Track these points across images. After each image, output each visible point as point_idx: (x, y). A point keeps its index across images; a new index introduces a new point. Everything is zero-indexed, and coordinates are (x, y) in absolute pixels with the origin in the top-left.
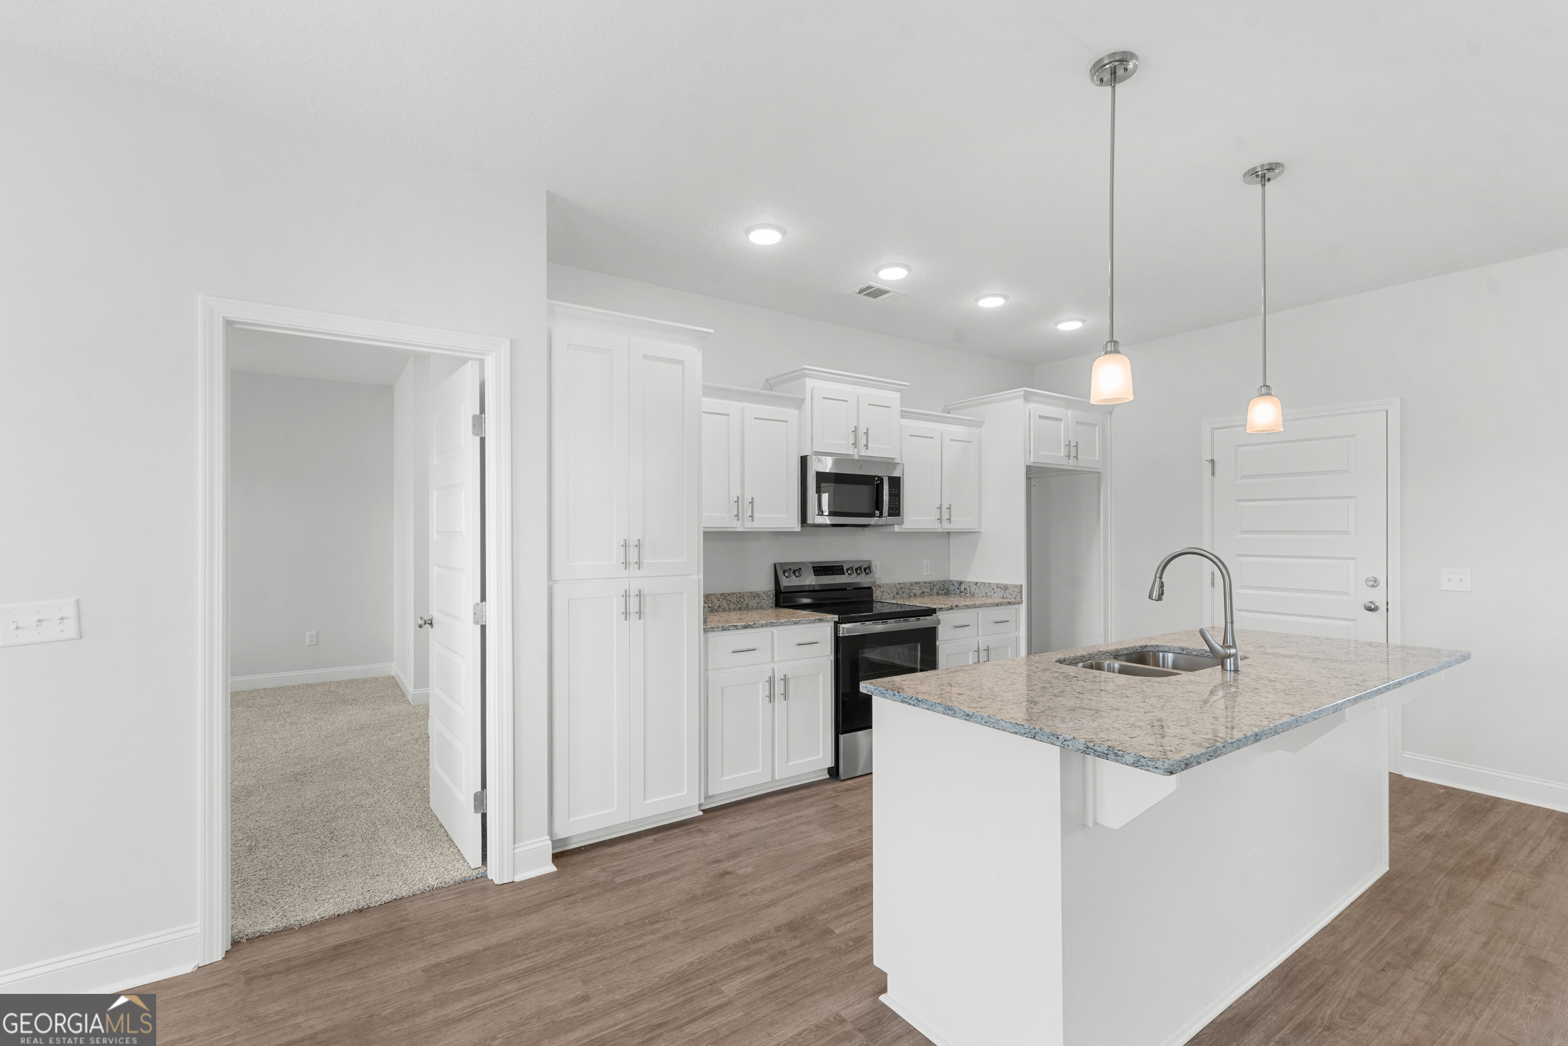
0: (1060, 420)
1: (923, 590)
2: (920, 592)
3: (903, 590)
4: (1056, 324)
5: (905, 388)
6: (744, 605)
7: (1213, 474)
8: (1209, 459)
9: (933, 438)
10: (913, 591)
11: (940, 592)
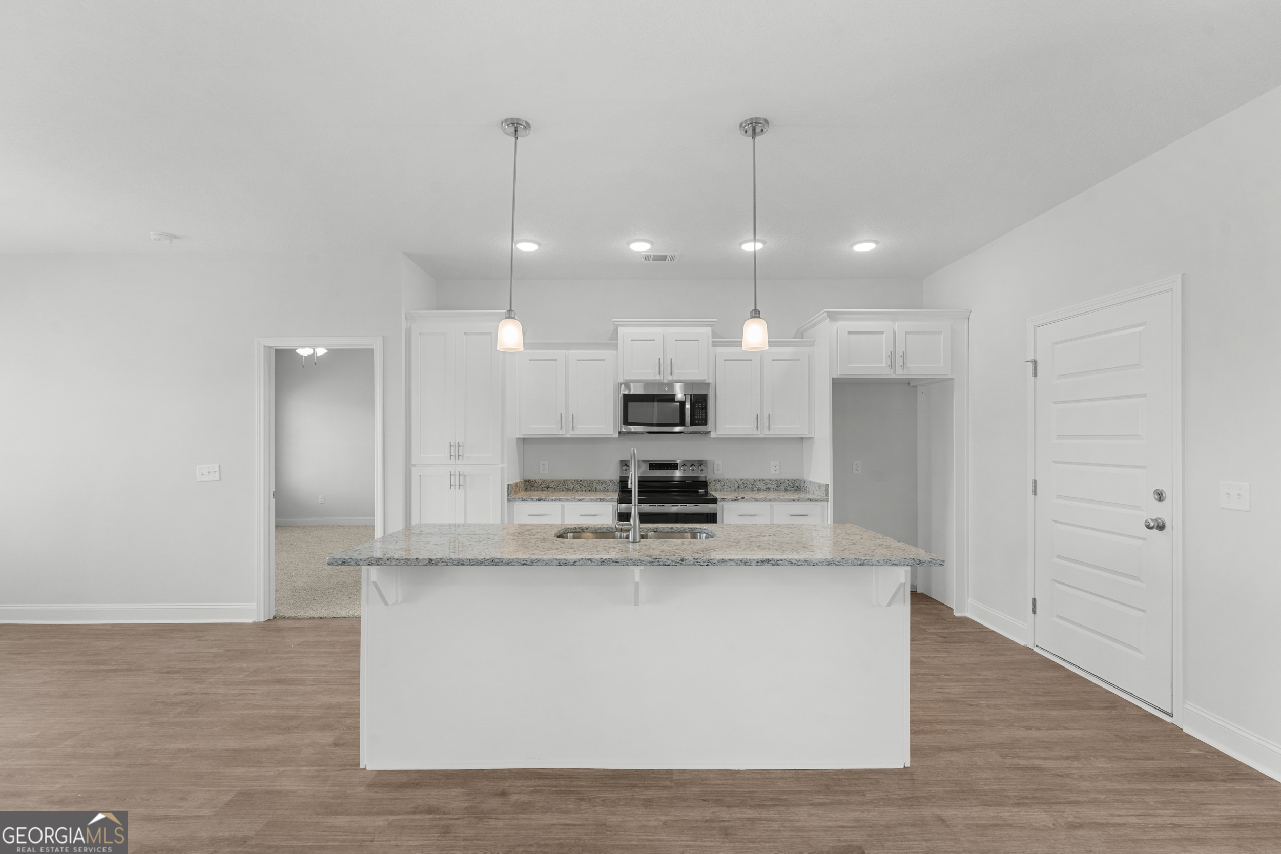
0: (882, 333)
1: (768, 486)
2: (765, 487)
3: (745, 485)
4: (852, 246)
5: (714, 323)
6: (593, 488)
7: (1035, 375)
8: (1031, 358)
9: (752, 360)
10: (757, 486)
11: (789, 489)
